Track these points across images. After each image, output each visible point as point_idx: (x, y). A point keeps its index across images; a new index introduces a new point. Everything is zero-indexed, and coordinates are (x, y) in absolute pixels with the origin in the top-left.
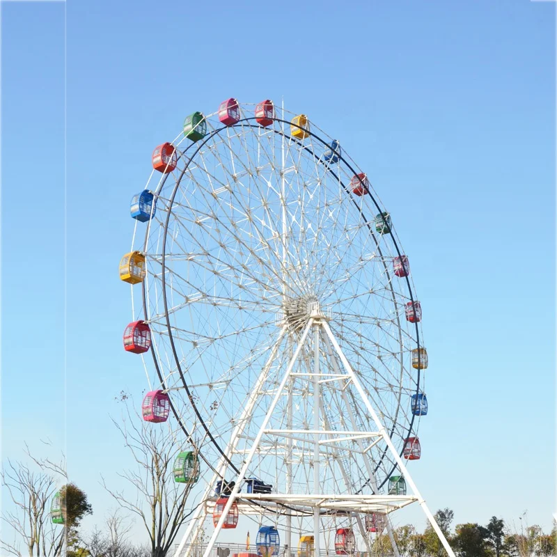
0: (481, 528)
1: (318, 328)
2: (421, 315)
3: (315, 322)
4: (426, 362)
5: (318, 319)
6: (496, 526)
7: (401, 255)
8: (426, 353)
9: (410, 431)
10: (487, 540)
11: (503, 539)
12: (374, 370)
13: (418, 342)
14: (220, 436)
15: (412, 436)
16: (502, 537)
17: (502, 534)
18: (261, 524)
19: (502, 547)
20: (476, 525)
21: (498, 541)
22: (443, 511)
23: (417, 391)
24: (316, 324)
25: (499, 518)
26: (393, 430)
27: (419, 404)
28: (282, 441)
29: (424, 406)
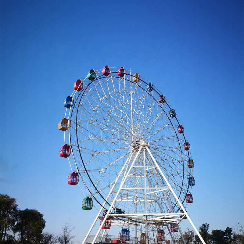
0: (222, 232)
1: (144, 150)
2: (190, 147)
3: (143, 147)
4: (193, 165)
5: (144, 146)
6: (229, 231)
7: (180, 125)
8: (193, 162)
9: (187, 191)
10: (225, 236)
11: (232, 236)
12: (170, 167)
13: (189, 157)
14: (102, 191)
15: (188, 193)
16: (232, 235)
17: (232, 234)
18: (123, 228)
19: (232, 240)
20: (220, 230)
21: (230, 237)
22: (205, 224)
23: (190, 176)
24: (143, 148)
25: (230, 227)
26: (181, 191)
27: (191, 181)
28: (130, 193)
29: (193, 182)
